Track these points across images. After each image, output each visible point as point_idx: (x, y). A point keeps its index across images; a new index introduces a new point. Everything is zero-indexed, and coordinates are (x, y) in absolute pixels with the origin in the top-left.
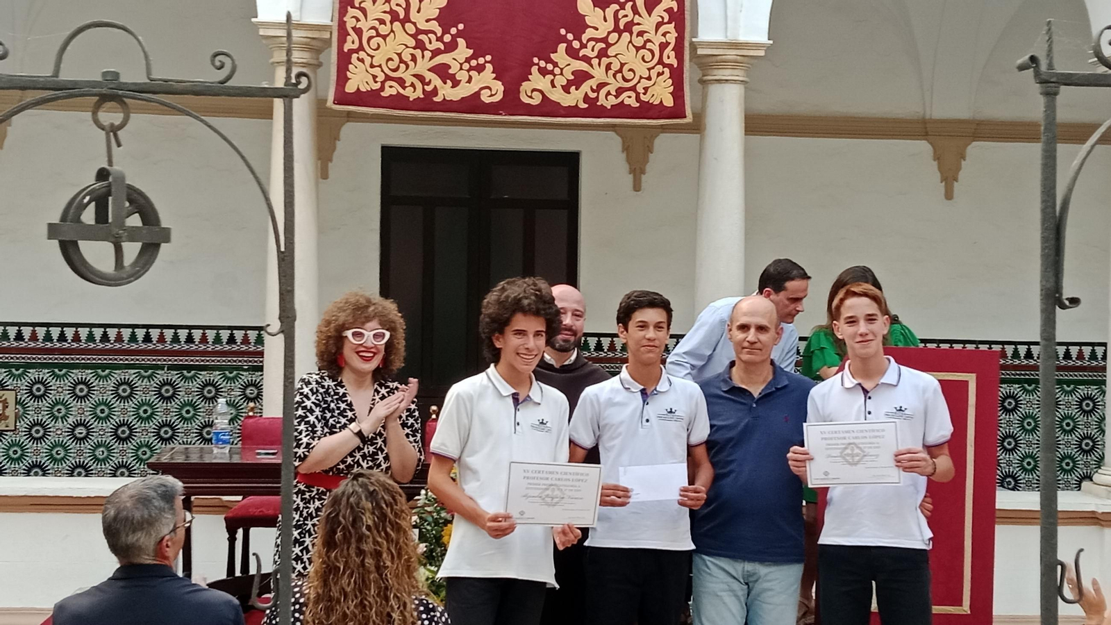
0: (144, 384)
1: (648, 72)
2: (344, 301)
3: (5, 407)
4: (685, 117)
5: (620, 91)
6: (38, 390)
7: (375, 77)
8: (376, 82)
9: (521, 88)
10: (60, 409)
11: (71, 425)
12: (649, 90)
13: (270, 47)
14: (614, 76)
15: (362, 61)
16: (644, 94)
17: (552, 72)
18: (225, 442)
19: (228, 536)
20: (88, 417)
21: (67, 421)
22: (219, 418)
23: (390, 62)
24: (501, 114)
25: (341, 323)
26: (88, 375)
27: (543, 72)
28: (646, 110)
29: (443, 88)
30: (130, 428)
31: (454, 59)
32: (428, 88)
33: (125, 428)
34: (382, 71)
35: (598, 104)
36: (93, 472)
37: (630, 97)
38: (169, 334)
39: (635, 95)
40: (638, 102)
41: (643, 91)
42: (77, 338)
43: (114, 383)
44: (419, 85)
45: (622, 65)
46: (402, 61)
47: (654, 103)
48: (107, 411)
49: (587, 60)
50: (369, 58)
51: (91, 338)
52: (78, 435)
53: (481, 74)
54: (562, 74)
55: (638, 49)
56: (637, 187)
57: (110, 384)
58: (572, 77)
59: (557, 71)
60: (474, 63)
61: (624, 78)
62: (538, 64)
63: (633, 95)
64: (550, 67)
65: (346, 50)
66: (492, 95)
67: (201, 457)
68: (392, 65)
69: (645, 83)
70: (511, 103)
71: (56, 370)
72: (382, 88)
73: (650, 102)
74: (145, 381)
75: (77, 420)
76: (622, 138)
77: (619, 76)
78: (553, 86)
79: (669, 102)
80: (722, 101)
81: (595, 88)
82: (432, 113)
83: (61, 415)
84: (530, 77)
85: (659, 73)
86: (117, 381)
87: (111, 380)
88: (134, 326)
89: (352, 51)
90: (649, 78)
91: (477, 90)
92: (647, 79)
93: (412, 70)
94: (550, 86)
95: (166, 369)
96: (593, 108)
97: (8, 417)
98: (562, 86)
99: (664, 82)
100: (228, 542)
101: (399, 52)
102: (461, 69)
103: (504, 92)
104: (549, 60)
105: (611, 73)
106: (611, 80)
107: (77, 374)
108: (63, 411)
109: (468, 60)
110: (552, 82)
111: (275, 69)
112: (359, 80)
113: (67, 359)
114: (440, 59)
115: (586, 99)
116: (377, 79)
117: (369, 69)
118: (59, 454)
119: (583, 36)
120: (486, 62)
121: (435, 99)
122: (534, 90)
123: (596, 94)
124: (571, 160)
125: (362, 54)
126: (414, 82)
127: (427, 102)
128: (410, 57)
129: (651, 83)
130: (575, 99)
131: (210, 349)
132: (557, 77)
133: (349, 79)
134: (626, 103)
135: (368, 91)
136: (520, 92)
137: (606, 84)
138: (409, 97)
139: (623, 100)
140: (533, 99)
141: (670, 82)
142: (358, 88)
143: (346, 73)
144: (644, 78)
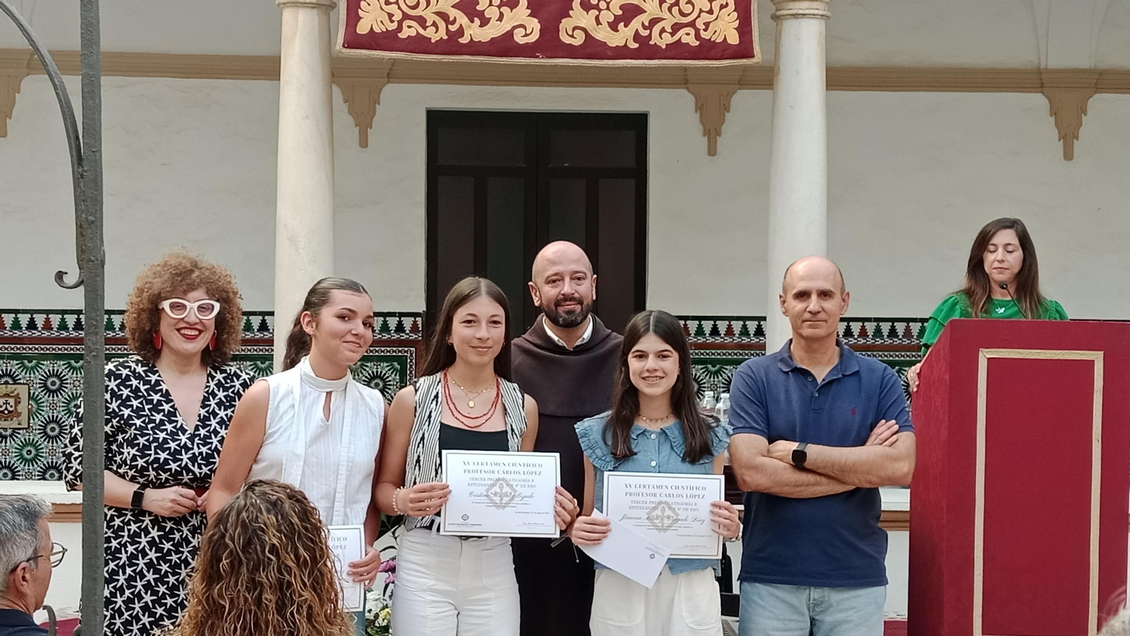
1: (709, 5)
3: (18, 402)
4: (754, 56)
5: (676, 28)
6: (53, 383)
7: (390, 16)
8: (392, 21)
9: (561, 26)
12: (711, 25)
14: (670, 9)
24: (537, 57)
25: (156, 293)
28: (708, 49)
32: (453, 28)
34: (399, 8)
35: (652, 43)
37: (688, 34)
39: (694, 31)
40: (697, 40)
41: (704, 27)
44: (442, 24)
47: (717, 41)
53: (514, 10)
54: (608, 9)
58: (621, 12)
61: (680, 11)
63: (692, 32)
66: (526, 35)
69: (706, 17)
70: (549, 44)
71: (73, 362)
72: (400, 29)
73: (712, 40)
77: (675, 10)
78: (599, 23)
79: (734, 39)
80: (799, 41)
81: (647, 24)
82: (458, 57)
84: (571, 12)
85: (722, 5)
90: (711, 12)
91: (509, 29)
92: (707, 12)
94: (595, 23)
96: (644, 48)
97: (21, 413)
98: (609, 23)
99: (729, 15)
103: (540, 30)
105: (665, 6)
106: (666, 15)
110: (597, 18)
112: (372, 18)
115: (637, 37)
116: (393, 18)
121: (461, 40)
122: (575, 29)
123: (648, 32)
126: (436, 21)
127: (452, 44)
129: (714, 16)
130: (623, 37)
132: (602, 12)
133: (361, 18)
134: (683, 41)
135: (383, 32)
136: (559, 30)
137: (661, 20)
138: (431, 38)
139: (681, 38)
140: (575, 38)
141: (735, 14)
142: (372, 28)
143: (358, 11)
144: (704, 12)
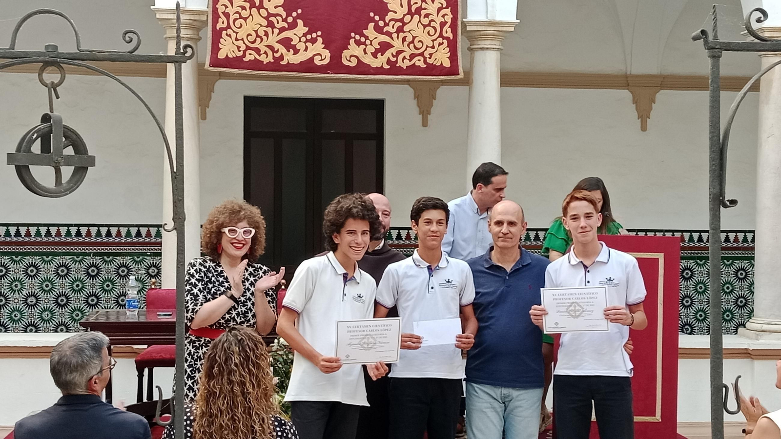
0: (76, 266)
1: (432, 42)
2: (223, 207)
4: (459, 74)
5: (412, 56)
7: (239, 47)
8: (240, 51)
9: (343, 54)
10: (17, 285)
11: (24, 296)
12: (433, 55)
13: (164, 26)
14: (408, 45)
15: (230, 36)
16: (430, 58)
17: (364, 43)
18: (135, 307)
19: (137, 374)
20: (37, 290)
21: (22, 293)
22: (130, 290)
23: (249, 37)
24: (329, 73)
25: (220, 223)
26: (37, 260)
27: (358, 43)
28: (431, 70)
29: (287, 54)
30: (67, 298)
31: (295, 34)
32: (277, 55)
33: (63, 298)
34: (244, 43)
35: (397, 65)
36: (41, 329)
37: (419, 60)
38: (94, 230)
40: (425, 64)
41: (429, 56)
42: (28, 234)
43: (55, 266)
44: (270, 53)
45: (414, 38)
46: (258, 36)
47: (437, 65)
48: (50, 286)
49: (389, 34)
50: (235, 34)
51: (38, 234)
52: (30, 303)
53: (314, 45)
54: (371, 44)
55: (425, 26)
56: (425, 124)
57: (53, 267)
58: (379, 47)
59: (368, 42)
60: (309, 37)
61: (415, 47)
62: (354, 38)
63: (422, 59)
64: (363, 39)
65: (218, 28)
66: (322, 60)
67: (118, 318)
68: (251, 39)
69: (430, 50)
70: (336, 65)
71: (14, 257)
72: (244, 55)
73: (434, 64)
74: (77, 264)
75: (29, 292)
76: (414, 89)
77: (412, 46)
78: (365, 53)
79: (447, 64)
80: (485, 63)
81: (395, 54)
82: (280, 73)
83: (17, 288)
84: (349, 46)
85: (440, 43)
86: (57, 264)
87: (53, 263)
88: (69, 225)
89: (222, 29)
90: (433, 47)
91: (312, 56)
92: (431, 47)
93: (265, 43)
94: (363, 53)
95: (92, 255)
96: (394, 69)
98: (372, 53)
99: (444, 49)
100: (137, 378)
101: (256, 29)
102: (300, 41)
103: (330, 57)
104: (362, 35)
105: (406, 43)
106: (406, 48)
107: (28, 260)
108: (19, 286)
109: (305, 35)
110: (365, 50)
111: (168, 43)
112: (227, 49)
113: (22, 249)
114: (285, 35)
115: (389, 62)
116: (240, 49)
117: (235, 42)
118: (17, 316)
119: (386, 17)
120: (317, 36)
121: (282, 63)
122: (351, 56)
123: (395, 59)
124: (378, 106)
125: (229, 31)
126: (267, 51)
127: (276, 65)
128: (264, 33)
129: (435, 50)
130: (381, 62)
131: (123, 241)
132: (368, 46)
133: (221, 49)
134: (416, 64)
135: (234, 57)
136: (342, 57)
137: (403, 51)
138: (263, 61)
139: (415, 63)
140: (351, 62)
141: (448, 49)
142: (227, 55)
143: (218, 45)
144: (429, 47)
